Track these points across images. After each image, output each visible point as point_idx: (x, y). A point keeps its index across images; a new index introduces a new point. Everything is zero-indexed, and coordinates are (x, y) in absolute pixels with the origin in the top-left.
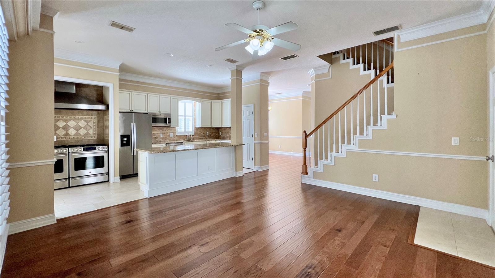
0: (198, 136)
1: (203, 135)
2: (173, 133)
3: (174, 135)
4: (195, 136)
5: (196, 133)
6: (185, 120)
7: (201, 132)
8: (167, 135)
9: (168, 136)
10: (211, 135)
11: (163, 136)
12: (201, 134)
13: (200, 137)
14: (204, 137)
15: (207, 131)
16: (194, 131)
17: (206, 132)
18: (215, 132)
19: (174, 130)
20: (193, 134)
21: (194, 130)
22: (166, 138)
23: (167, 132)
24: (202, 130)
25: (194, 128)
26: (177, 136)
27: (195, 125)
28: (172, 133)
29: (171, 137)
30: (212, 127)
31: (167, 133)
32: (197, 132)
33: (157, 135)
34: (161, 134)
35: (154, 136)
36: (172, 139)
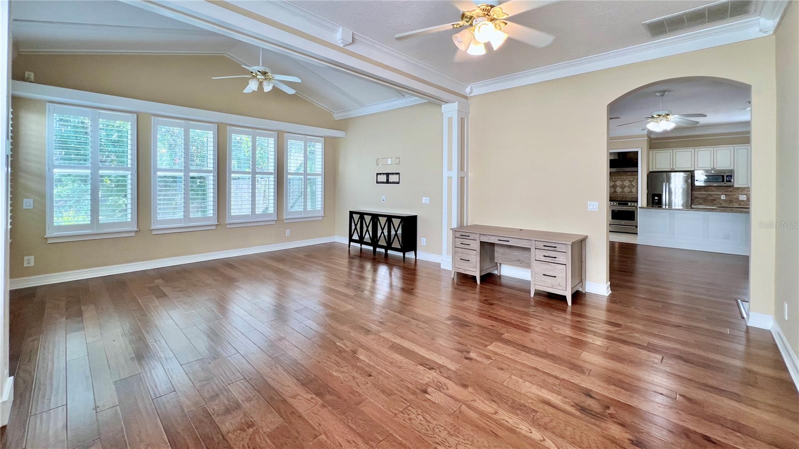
2: (746, 195)
9: (736, 198)
19: (747, 191)
22: (731, 200)
29: (743, 201)
31: (734, 195)
33: (716, 197)
34: (722, 196)
35: (710, 198)
36: (745, 203)
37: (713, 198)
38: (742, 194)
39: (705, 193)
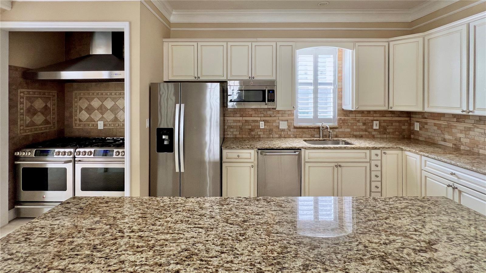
0: (349, 130)
1: (364, 127)
2: (287, 120)
3: (289, 126)
4: (341, 130)
5: (342, 122)
6: (316, 92)
7: (358, 121)
8: (274, 124)
9: (277, 126)
10: (385, 129)
11: (266, 127)
12: (358, 124)
13: (355, 133)
14: (367, 133)
15: (375, 118)
16: (337, 118)
17: (373, 121)
18: (399, 122)
19: (289, 115)
20: (336, 124)
21: (338, 116)
22: (271, 131)
23: (274, 118)
24: (359, 117)
25: (338, 111)
26: (295, 128)
27: (341, 105)
28: (285, 121)
29: (283, 130)
30: (390, 110)
31: (274, 121)
32: (344, 120)
33: (253, 124)
34: (261, 122)
35: (247, 127)
36: (285, 133)
37: (250, 127)
38: (282, 121)
39: (241, 118)
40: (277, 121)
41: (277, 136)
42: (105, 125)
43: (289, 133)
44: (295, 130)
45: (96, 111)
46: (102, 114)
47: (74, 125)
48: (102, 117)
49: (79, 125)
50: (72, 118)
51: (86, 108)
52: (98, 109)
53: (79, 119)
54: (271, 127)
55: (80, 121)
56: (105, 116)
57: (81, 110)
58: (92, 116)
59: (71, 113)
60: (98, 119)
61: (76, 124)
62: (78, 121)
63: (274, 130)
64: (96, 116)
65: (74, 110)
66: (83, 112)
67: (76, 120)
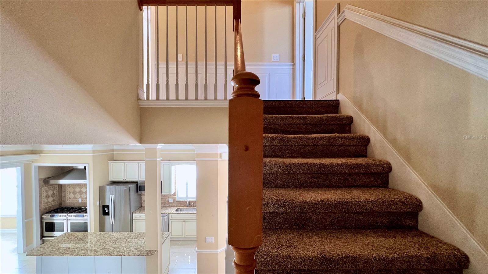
3: (174, 201)
9: (168, 201)
11: (162, 201)
16: (196, 197)
19: (174, 195)
22: (165, 203)
28: (172, 198)
31: (166, 198)
36: (172, 204)
38: (170, 198)
40: (168, 198)
41: (168, 206)
42: (82, 200)
43: (174, 204)
44: (177, 203)
45: (78, 194)
46: (81, 195)
47: (67, 200)
48: (81, 197)
49: (70, 200)
50: (66, 197)
51: (73, 192)
52: (78, 193)
53: (69, 198)
54: (165, 201)
55: (70, 198)
56: (82, 196)
57: (70, 193)
58: (76, 196)
59: (65, 195)
60: (79, 197)
61: (68, 200)
62: (69, 199)
63: (167, 203)
64: (77, 196)
65: (66, 193)
66: (71, 194)
67: (67, 198)
